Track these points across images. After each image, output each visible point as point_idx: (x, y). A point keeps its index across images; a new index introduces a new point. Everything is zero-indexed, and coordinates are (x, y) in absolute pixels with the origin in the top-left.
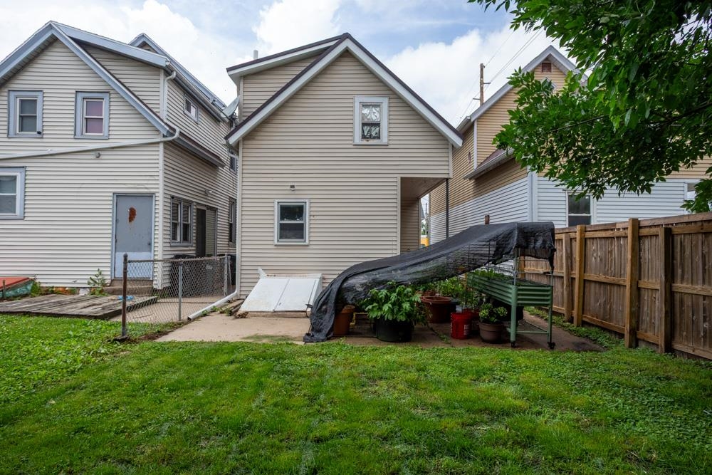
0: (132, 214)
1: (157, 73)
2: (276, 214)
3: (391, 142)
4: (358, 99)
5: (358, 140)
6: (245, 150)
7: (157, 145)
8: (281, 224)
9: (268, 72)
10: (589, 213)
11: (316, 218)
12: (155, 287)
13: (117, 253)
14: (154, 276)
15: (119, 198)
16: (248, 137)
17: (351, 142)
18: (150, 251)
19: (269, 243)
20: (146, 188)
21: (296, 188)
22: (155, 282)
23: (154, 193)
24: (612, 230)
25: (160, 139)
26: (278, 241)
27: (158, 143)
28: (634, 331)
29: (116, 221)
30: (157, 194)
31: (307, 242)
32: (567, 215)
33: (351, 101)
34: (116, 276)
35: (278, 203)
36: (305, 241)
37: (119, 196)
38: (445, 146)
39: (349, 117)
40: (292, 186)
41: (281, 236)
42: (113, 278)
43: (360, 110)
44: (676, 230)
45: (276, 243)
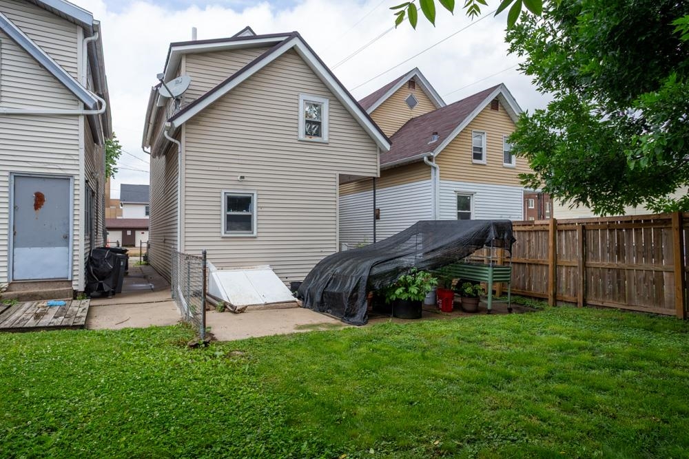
0: (39, 200)
1: (73, 29)
2: (223, 206)
3: (331, 141)
4: (302, 97)
5: (302, 136)
6: (189, 135)
7: (76, 118)
8: (228, 215)
9: (214, 54)
10: (469, 210)
11: (263, 209)
12: (75, 288)
13: (16, 249)
14: (73, 276)
15: (17, 179)
16: (192, 122)
17: (295, 137)
18: (68, 245)
19: (216, 234)
20: (60, 169)
21: (246, 179)
22: (74, 283)
23: (72, 176)
24: (530, 225)
25: (80, 111)
26: (225, 233)
27: (77, 115)
28: (555, 295)
29: (14, 208)
30: (76, 178)
31: (255, 234)
32: (456, 211)
33: (296, 97)
34: (15, 278)
35: (225, 193)
36: (253, 233)
37: (17, 176)
38: (375, 149)
39: (294, 113)
40: (242, 177)
41: (229, 228)
42: (11, 281)
43: (304, 108)
44: (587, 228)
45: (223, 235)
